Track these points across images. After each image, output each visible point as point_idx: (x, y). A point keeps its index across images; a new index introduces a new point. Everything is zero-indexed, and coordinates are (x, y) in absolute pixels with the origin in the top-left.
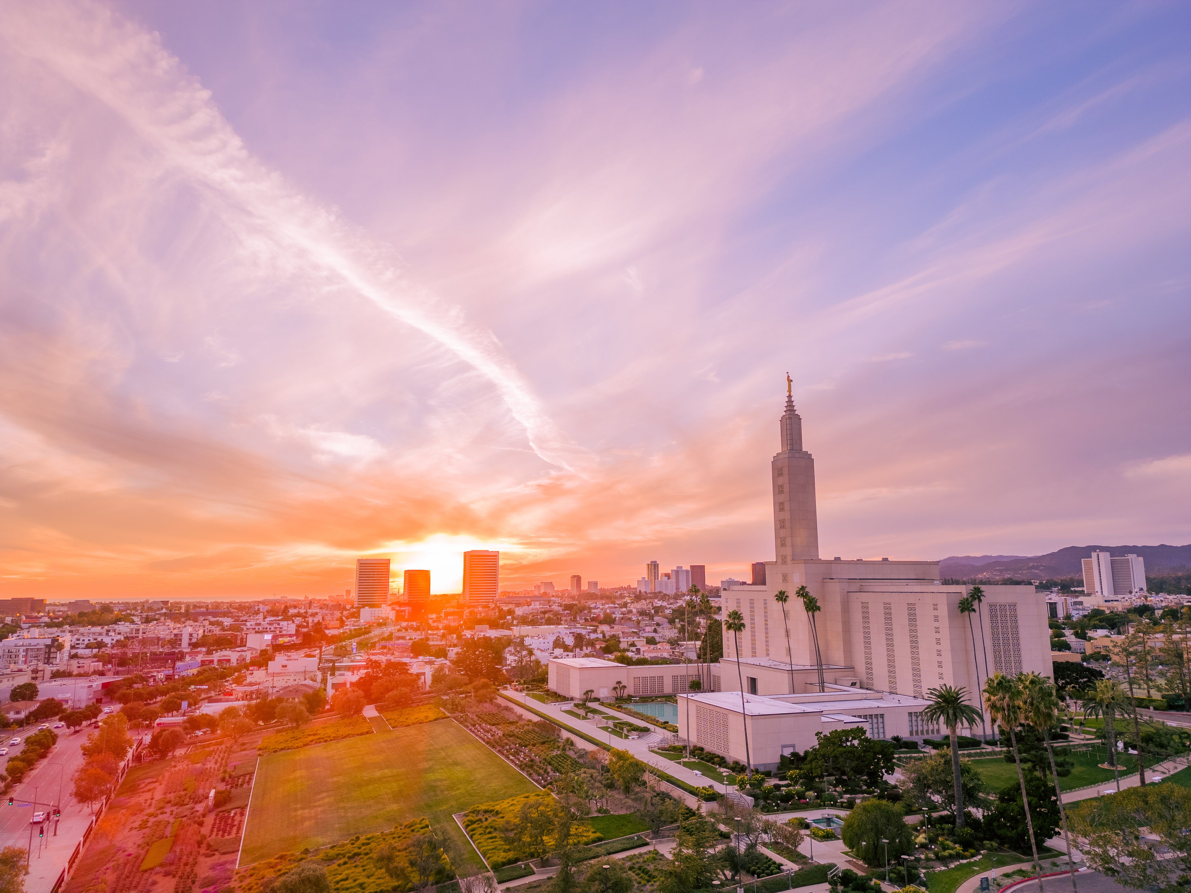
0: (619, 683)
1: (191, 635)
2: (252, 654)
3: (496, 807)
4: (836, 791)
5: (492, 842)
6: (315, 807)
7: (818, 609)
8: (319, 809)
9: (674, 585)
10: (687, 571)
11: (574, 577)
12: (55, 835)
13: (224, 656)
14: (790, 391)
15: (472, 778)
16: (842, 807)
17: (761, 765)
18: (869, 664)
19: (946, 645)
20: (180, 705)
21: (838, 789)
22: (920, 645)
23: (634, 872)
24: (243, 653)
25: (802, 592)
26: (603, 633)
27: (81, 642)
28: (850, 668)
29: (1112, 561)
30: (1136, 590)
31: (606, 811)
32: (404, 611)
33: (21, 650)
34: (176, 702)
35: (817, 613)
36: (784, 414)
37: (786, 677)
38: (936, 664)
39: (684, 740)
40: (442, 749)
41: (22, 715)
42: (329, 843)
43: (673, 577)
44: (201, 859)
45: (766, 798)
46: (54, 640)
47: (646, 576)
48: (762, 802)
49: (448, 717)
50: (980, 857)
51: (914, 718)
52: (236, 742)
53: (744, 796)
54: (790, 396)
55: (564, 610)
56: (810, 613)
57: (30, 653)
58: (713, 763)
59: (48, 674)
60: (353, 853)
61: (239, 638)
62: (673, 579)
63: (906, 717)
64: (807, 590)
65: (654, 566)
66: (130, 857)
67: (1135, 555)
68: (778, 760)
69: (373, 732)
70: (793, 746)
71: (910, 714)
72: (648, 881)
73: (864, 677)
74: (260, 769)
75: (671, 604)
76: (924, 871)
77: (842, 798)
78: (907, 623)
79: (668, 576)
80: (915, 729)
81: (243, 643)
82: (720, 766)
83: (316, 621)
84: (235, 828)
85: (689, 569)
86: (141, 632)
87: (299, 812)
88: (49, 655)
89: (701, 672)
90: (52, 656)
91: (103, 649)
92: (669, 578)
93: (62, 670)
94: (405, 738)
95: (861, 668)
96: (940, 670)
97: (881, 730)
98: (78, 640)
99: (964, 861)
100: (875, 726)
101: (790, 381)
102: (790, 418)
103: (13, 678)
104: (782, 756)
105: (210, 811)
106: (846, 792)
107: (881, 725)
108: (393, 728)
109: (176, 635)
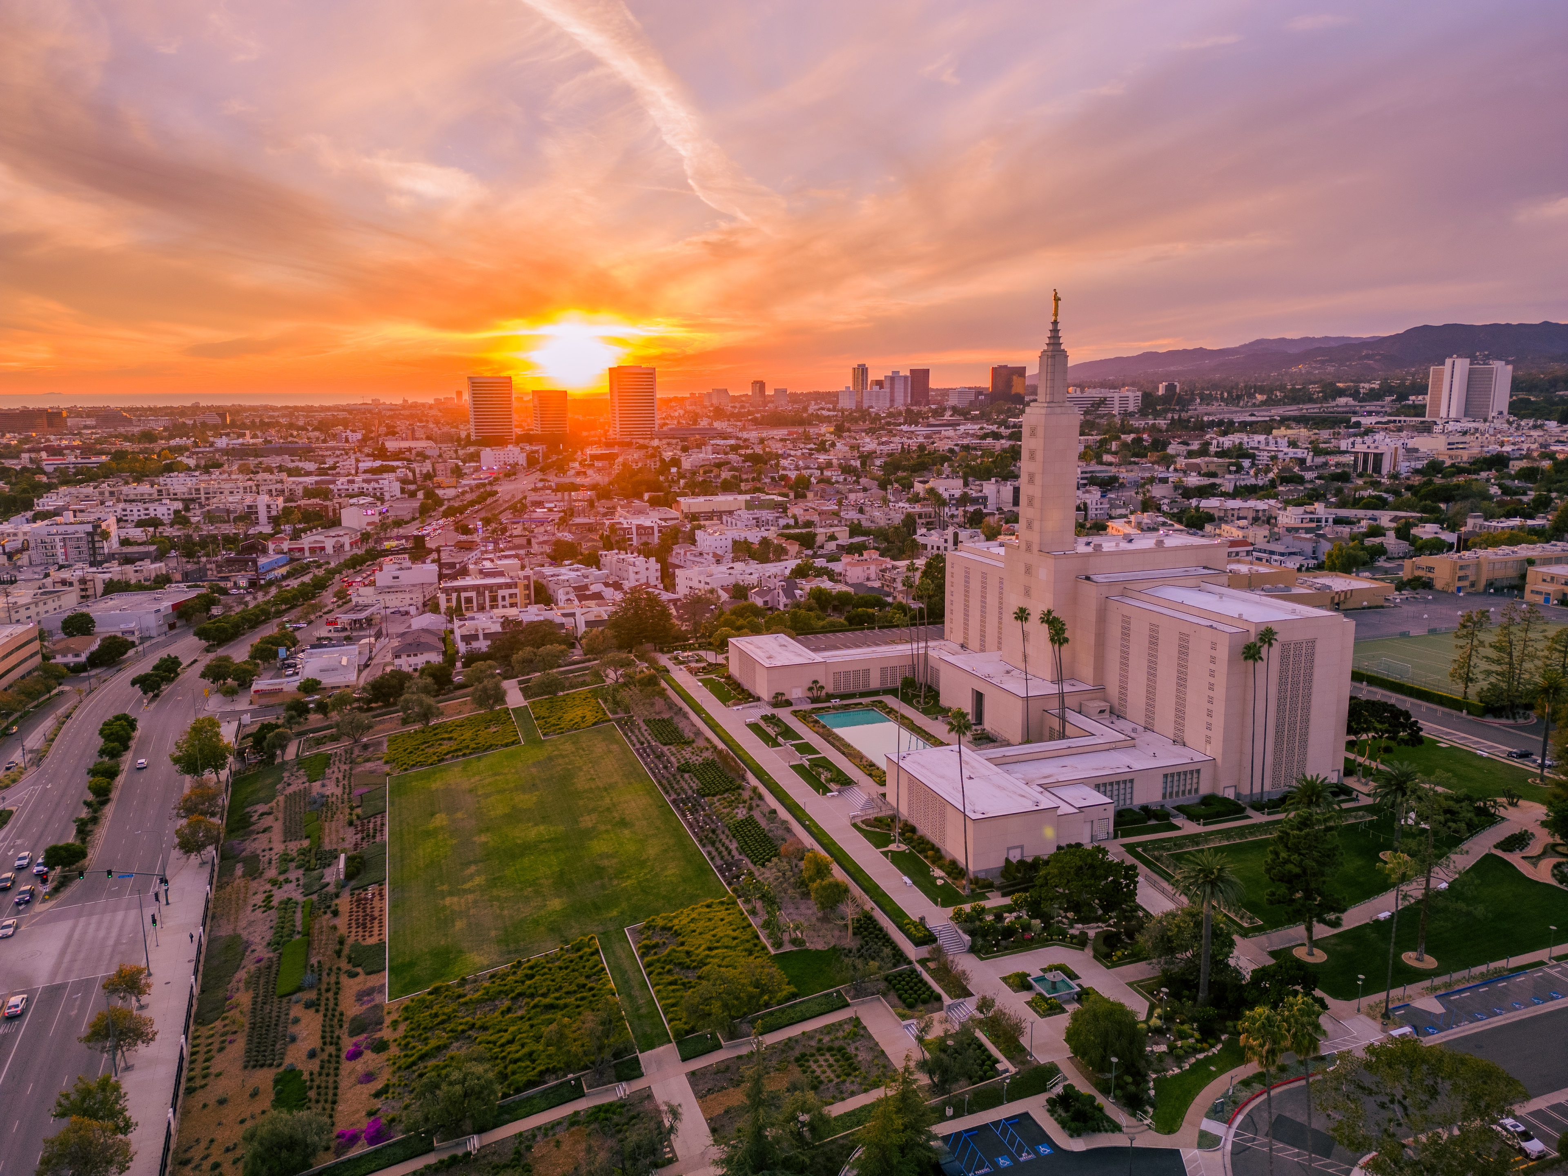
0: (815, 682)
1: (269, 506)
2: (351, 538)
3: (676, 921)
4: (1066, 917)
5: (673, 991)
6: (465, 891)
7: (1066, 640)
8: (471, 897)
9: (888, 395)
10: (906, 377)
11: (755, 383)
12: (168, 904)
13: (316, 542)
14: (1056, 314)
15: (644, 857)
16: (1071, 943)
17: (980, 871)
18: (1123, 688)
19: (1220, 692)
20: (276, 653)
21: (1069, 915)
22: (1188, 684)
23: (832, 1056)
24: (339, 539)
25: (1049, 619)
26: (795, 517)
27: (128, 512)
28: (1100, 690)
29: (1470, 371)
30: (1493, 414)
31: (801, 943)
32: (537, 451)
33: (57, 540)
34: (271, 649)
35: (1065, 647)
36: (1046, 348)
37: (1020, 704)
38: (1206, 712)
39: (892, 808)
40: (606, 789)
41: (83, 658)
42: (489, 967)
43: (887, 385)
44: (345, 980)
45: (984, 936)
46: (96, 527)
47: (850, 384)
48: (980, 942)
49: (610, 720)
50: (1219, 1046)
51: (1169, 779)
52: (356, 742)
53: (960, 932)
54: (1055, 323)
55: (744, 461)
56: (1057, 646)
57: (68, 543)
58: (926, 857)
59: (100, 588)
60: (517, 992)
61: (330, 509)
62: (887, 389)
63: (1161, 779)
64: (1053, 614)
65: (861, 371)
66: (262, 963)
67: (1503, 363)
68: (1002, 863)
69: (520, 742)
70: (1022, 847)
71: (1166, 776)
72: (848, 1075)
73: (1116, 702)
74: (392, 803)
75: (883, 443)
76: (1154, 1076)
77: (1072, 927)
78: (1176, 654)
79: (880, 383)
80: (1169, 790)
81: (336, 522)
82: (933, 862)
83: (425, 471)
84: (377, 921)
85: (908, 374)
86: (202, 492)
87: (448, 901)
88: (94, 545)
89: (916, 662)
90: (97, 545)
91: (160, 529)
92: (881, 387)
93: (116, 579)
94: (560, 761)
95: (1113, 690)
96: (1209, 719)
97: (1128, 796)
98: (125, 510)
99: (1201, 1056)
100: (1122, 792)
101: (1057, 299)
102: (1053, 357)
103: (59, 597)
104: (1007, 860)
105: (343, 887)
106: (1078, 921)
107: (1129, 791)
108: (544, 735)
109: (249, 507)
